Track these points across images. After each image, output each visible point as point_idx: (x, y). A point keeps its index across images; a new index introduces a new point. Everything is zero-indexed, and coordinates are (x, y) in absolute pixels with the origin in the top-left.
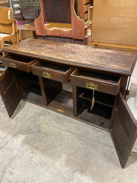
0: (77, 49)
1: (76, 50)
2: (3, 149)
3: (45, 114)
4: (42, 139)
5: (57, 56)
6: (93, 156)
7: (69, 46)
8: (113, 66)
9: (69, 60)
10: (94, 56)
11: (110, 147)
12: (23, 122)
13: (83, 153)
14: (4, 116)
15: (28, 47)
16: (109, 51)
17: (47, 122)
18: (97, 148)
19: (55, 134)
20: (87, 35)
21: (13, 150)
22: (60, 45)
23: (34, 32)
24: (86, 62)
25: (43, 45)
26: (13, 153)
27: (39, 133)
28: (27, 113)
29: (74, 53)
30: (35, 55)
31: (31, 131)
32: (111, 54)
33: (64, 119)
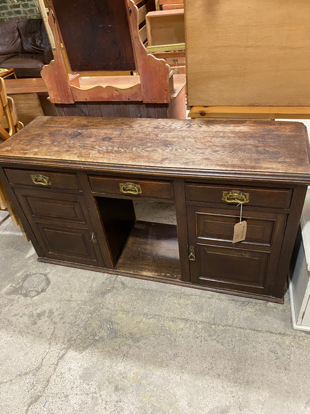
0: (170, 132)
1: (169, 136)
2: (42, 399)
3: (113, 288)
4: (127, 352)
5: (134, 159)
6: (252, 365)
7: (147, 125)
8: (272, 168)
9: (166, 165)
10: (217, 146)
11: (280, 334)
12: (68, 320)
13: (230, 363)
14: (16, 315)
15: (49, 142)
16: (243, 128)
17: (126, 307)
18: (254, 344)
19: (153, 332)
20: (174, 92)
21: (68, 396)
22: (124, 127)
23: (43, 97)
24: (207, 165)
25: (84, 132)
26: (72, 402)
27: (116, 337)
28: (71, 296)
29: (166, 144)
30: (79, 164)
31: (97, 338)
32: (252, 136)
33: (161, 292)
